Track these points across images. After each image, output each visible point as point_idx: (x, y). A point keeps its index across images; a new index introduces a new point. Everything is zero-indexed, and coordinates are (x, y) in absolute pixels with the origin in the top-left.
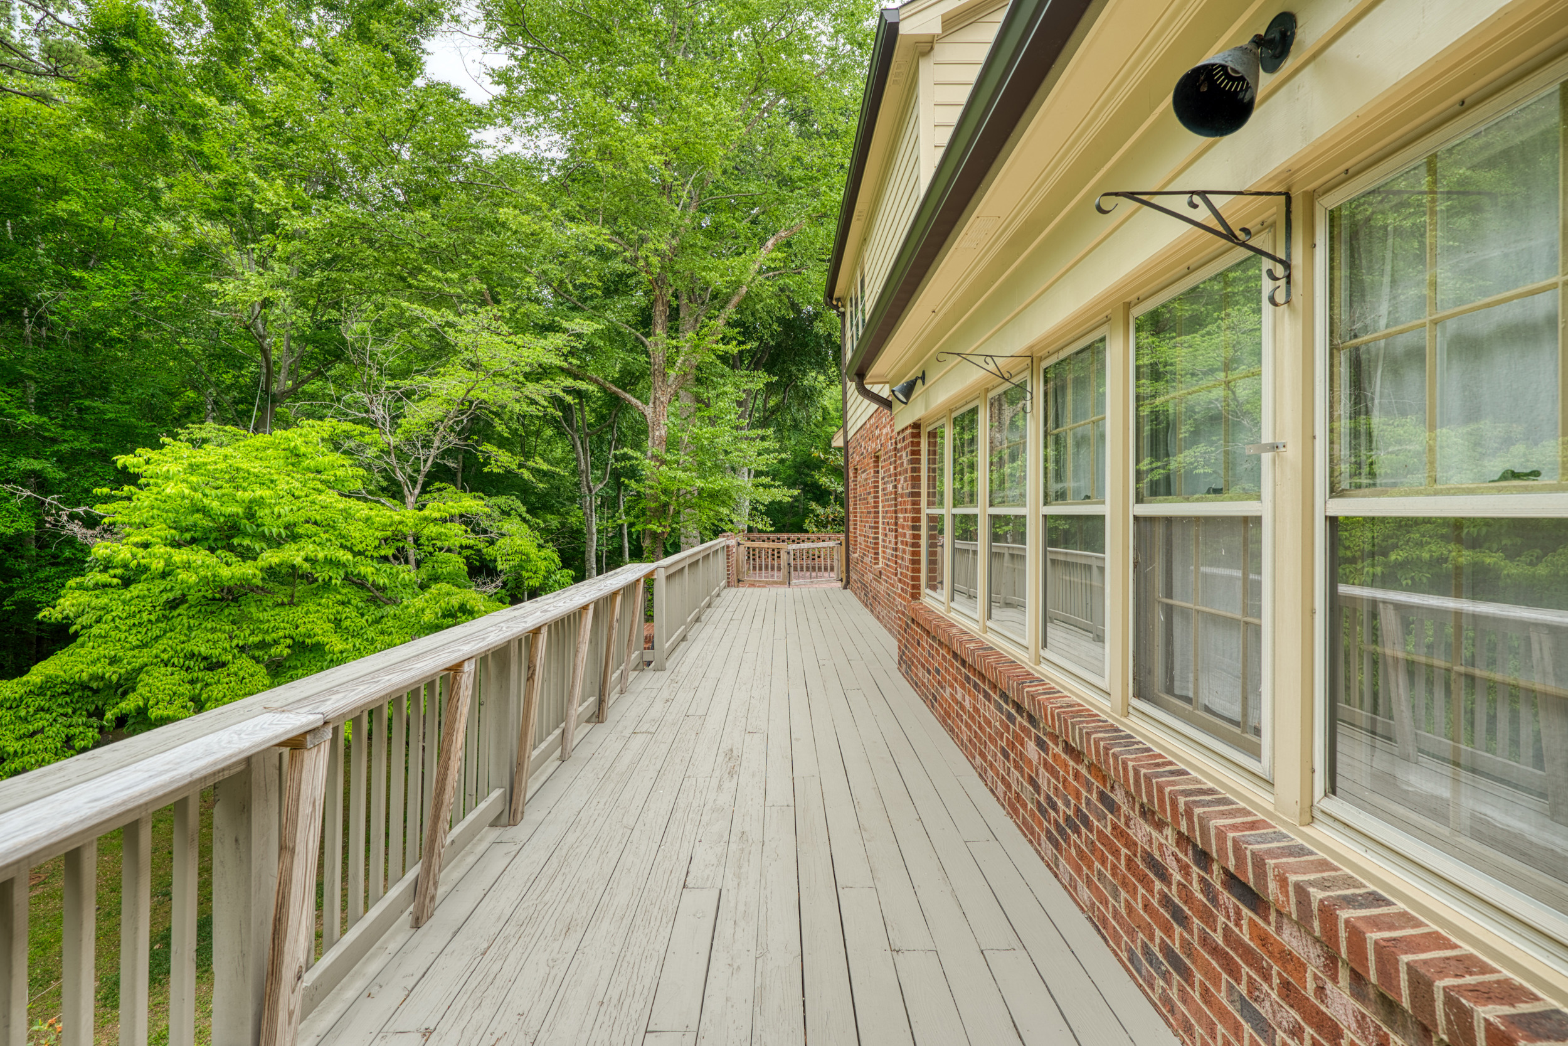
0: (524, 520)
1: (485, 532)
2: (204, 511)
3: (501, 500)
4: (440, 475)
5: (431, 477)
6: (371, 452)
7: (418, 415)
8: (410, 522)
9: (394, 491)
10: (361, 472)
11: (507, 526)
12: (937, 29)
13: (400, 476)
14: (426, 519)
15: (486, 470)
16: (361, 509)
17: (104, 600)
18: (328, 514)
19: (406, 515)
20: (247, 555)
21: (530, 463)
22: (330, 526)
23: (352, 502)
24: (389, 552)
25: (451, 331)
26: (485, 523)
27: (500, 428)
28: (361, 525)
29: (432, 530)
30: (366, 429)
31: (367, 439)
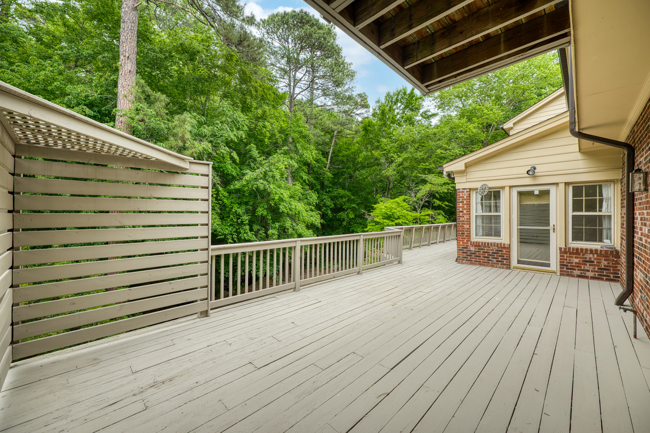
0: (443, 216)
1: (434, 218)
2: (387, 214)
3: (438, 211)
4: (424, 206)
5: (422, 208)
6: (411, 202)
7: (419, 195)
8: (419, 216)
9: (415, 210)
10: (409, 206)
11: (439, 217)
12: (512, 126)
13: (416, 207)
14: (421, 215)
15: (434, 205)
16: (410, 213)
17: (373, 228)
18: (404, 214)
19: (418, 214)
20: (392, 221)
21: (444, 203)
22: (405, 217)
23: (408, 212)
24: (414, 221)
25: (426, 178)
26: (434, 216)
27: (437, 195)
28: (410, 216)
29: (423, 217)
30: (410, 197)
31: (410, 199)
